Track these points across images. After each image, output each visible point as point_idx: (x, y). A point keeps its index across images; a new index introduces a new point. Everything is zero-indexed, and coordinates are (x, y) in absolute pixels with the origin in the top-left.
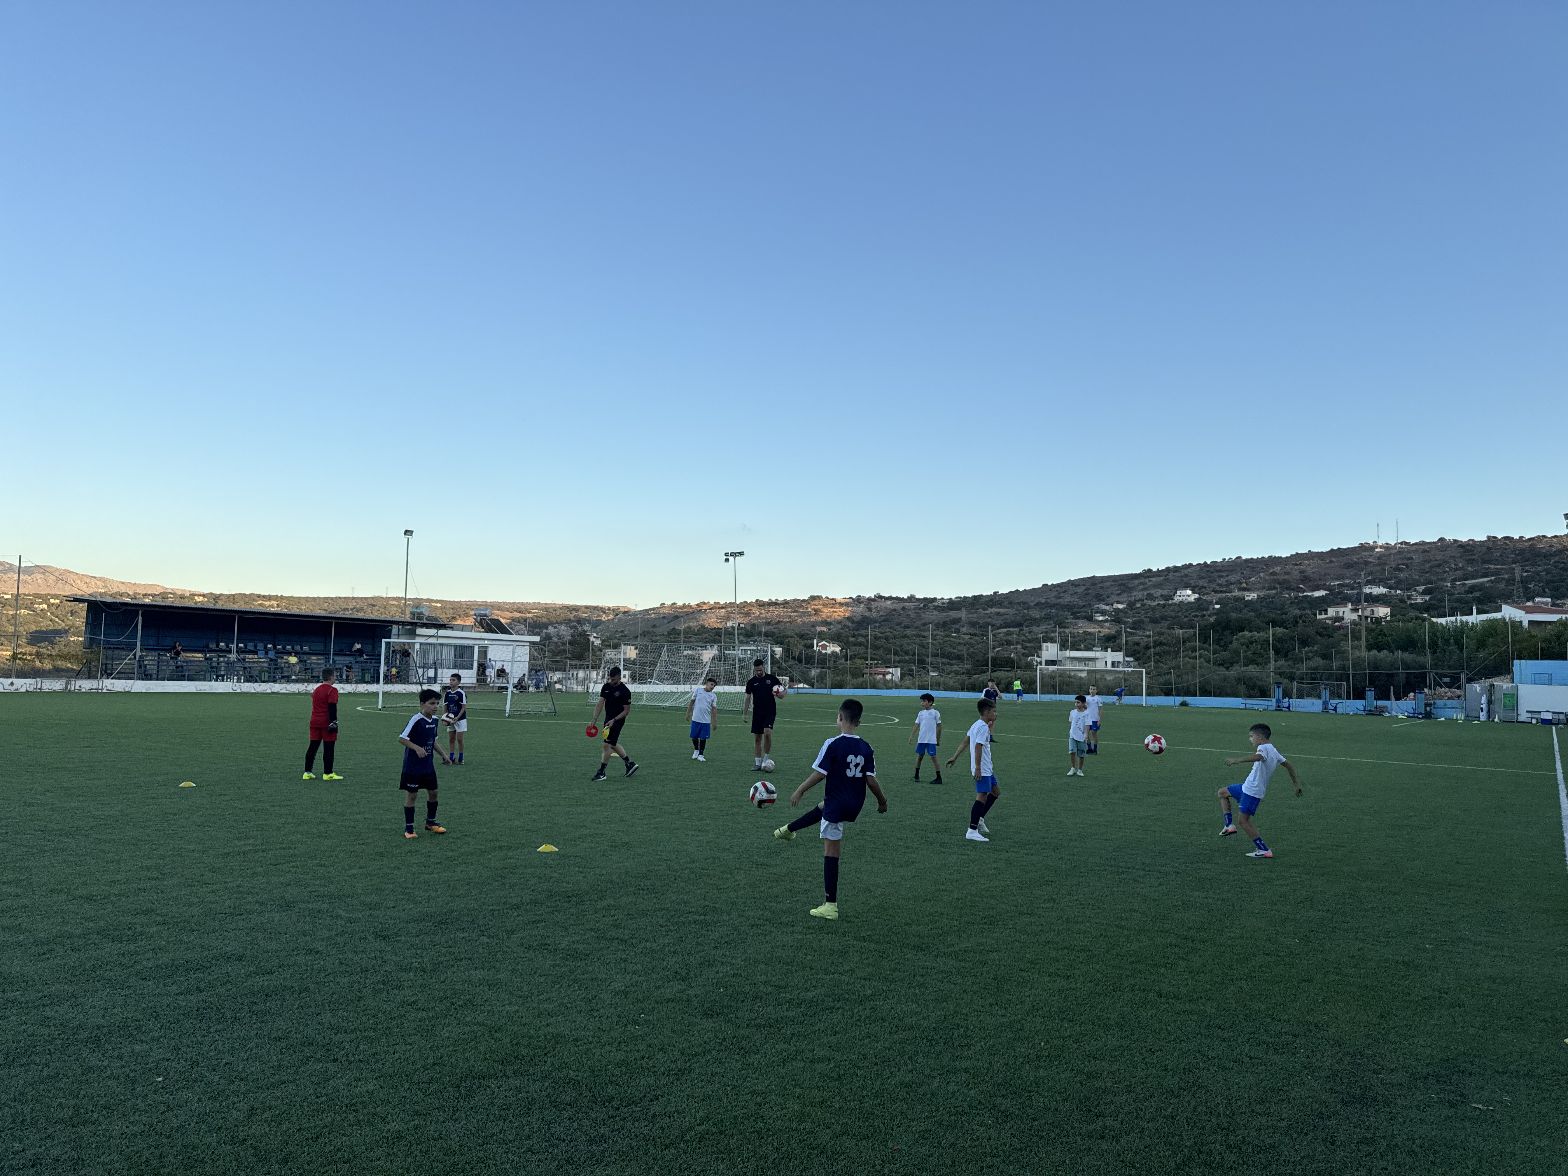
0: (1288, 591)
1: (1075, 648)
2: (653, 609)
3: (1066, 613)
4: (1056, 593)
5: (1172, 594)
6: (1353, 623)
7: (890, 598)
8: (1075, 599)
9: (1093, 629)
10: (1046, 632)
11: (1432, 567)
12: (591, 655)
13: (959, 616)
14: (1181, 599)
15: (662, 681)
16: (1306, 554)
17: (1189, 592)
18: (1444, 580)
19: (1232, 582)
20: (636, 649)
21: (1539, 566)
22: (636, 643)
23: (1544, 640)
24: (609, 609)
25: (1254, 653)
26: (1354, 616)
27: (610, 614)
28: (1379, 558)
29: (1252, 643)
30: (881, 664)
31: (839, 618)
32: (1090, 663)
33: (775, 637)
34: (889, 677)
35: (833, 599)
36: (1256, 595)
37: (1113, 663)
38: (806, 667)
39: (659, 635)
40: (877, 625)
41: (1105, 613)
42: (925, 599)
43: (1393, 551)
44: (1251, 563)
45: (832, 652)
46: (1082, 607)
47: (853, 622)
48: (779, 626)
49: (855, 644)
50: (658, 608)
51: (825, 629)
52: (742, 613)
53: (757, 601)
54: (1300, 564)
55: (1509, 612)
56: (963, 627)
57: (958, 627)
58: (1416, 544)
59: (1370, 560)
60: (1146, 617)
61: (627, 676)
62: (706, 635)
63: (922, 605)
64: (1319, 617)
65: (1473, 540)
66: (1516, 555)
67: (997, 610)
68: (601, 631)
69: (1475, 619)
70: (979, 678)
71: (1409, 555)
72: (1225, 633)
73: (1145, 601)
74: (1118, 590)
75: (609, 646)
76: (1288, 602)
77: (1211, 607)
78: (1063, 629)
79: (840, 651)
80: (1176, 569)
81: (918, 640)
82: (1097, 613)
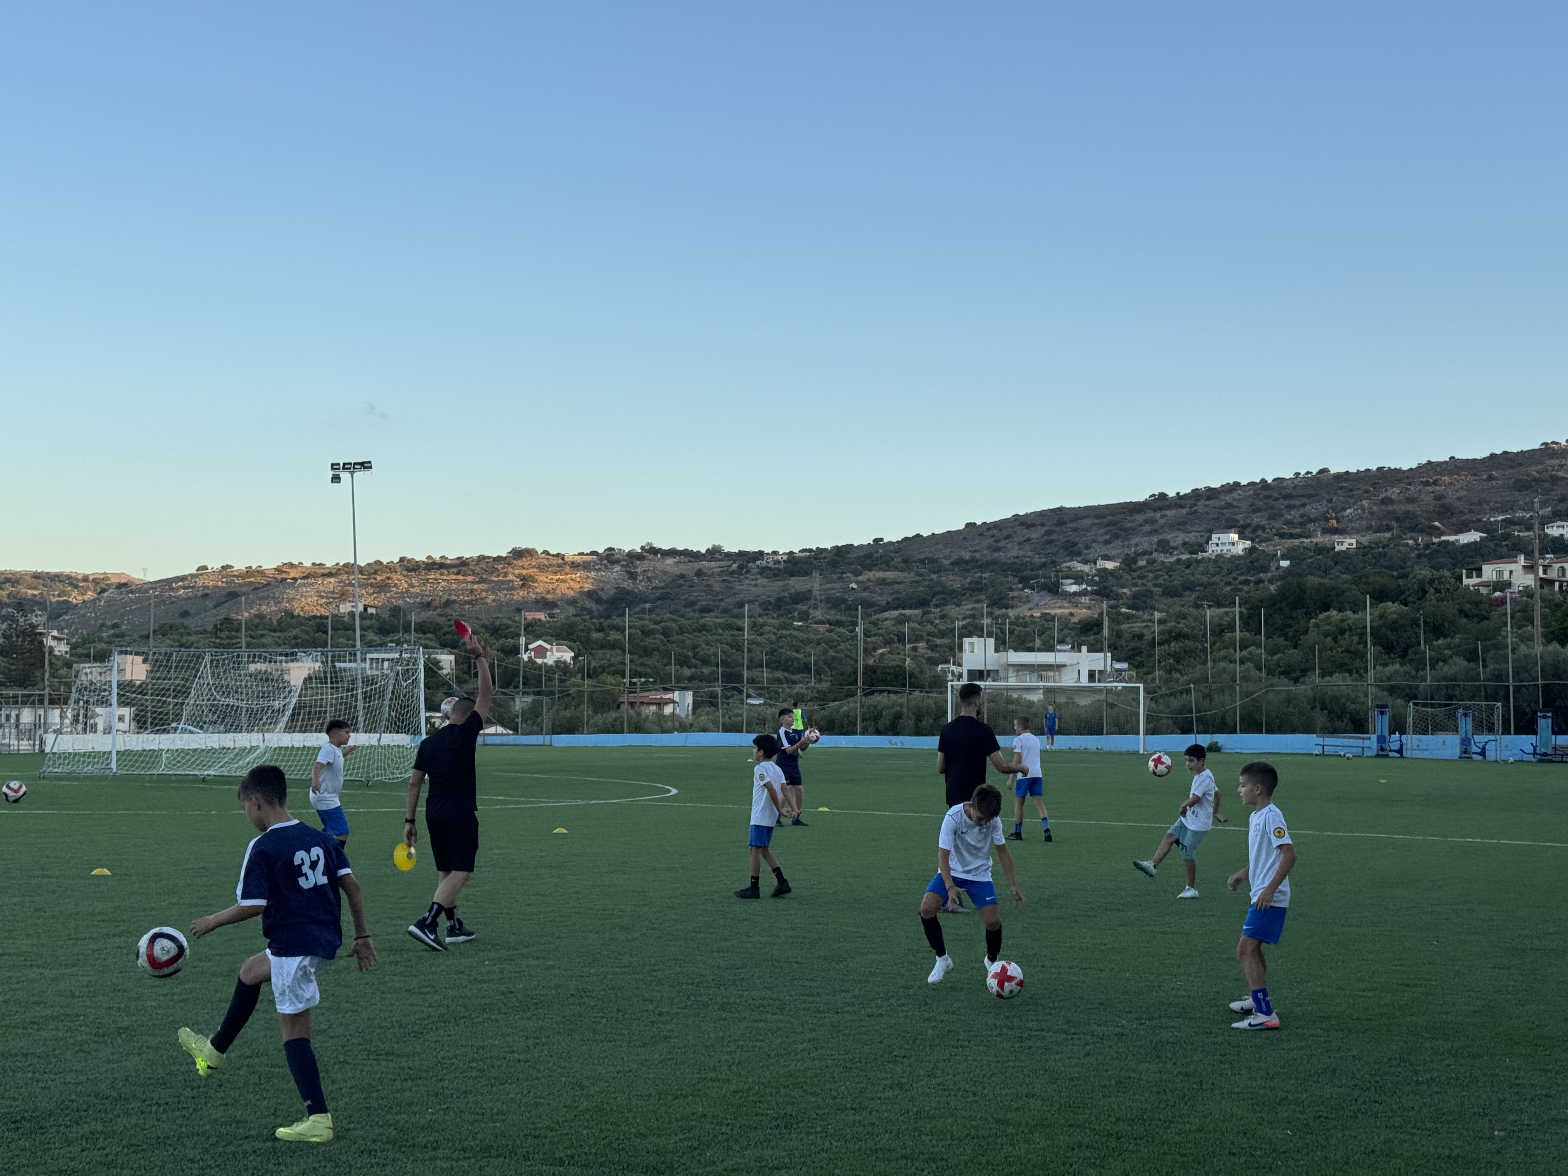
0: (1413, 534)
1: (1024, 645)
2: (183, 578)
3: (1010, 578)
4: (991, 541)
5: (1202, 540)
6: (1527, 592)
7: (672, 553)
8: (1026, 553)
9: (1059, 609)
10: (973, 617)
12: (47, 675)
13: (809, 587)
14: (1219, 549)
15: (200, 723)
16: (1445, 462)
17: (1234, 537)
19: (1312, 516)
20: (145, 661)
22: (146, 650)
24: (85, 579)
25: (1347, 651)
26: (1529, 580)
27: (88, 588)
29: (1342, 632)
30: (654, 683)
31: (571, 593)
32: (1050, 674)
33: (439, 633)
34: (668, 710)
35: (558, 555)
36: (1354, 541)
37: (1092, 675)
38: (503, 693)
39: (196, 633)
40: (648, 606)
41: (1082, 577)
42: (742, 554)
44: (1346, 480)
45: (558, 662)
46: (1040, 567)
47: (599, 601)
48: (448, 611)
49: (604, 645)
50: (191, 575)
51: (541, 616)
52: (372, 585)
53: (402, 560)
54: (1435, 483)
56: (815, 607)
57: (805, 608)
59: (1561, 474)
60: (1156, 585)
61: (127, 719)
62: (296, 632)
63: (735, 566)
64: (1466, 581)
67: (881, 574)
68: (69, 625)
70: (841, 707)
72: (1294, 614)
73: (1155, 555)
74: (1106, 533)
75: (87, 657)
76: (1413, 555)
77: (1273, 564)
78: (1004, 611)
79: (574, 658)
80: (1211, 493)
81: (726, 635)
82: (1067, 578)
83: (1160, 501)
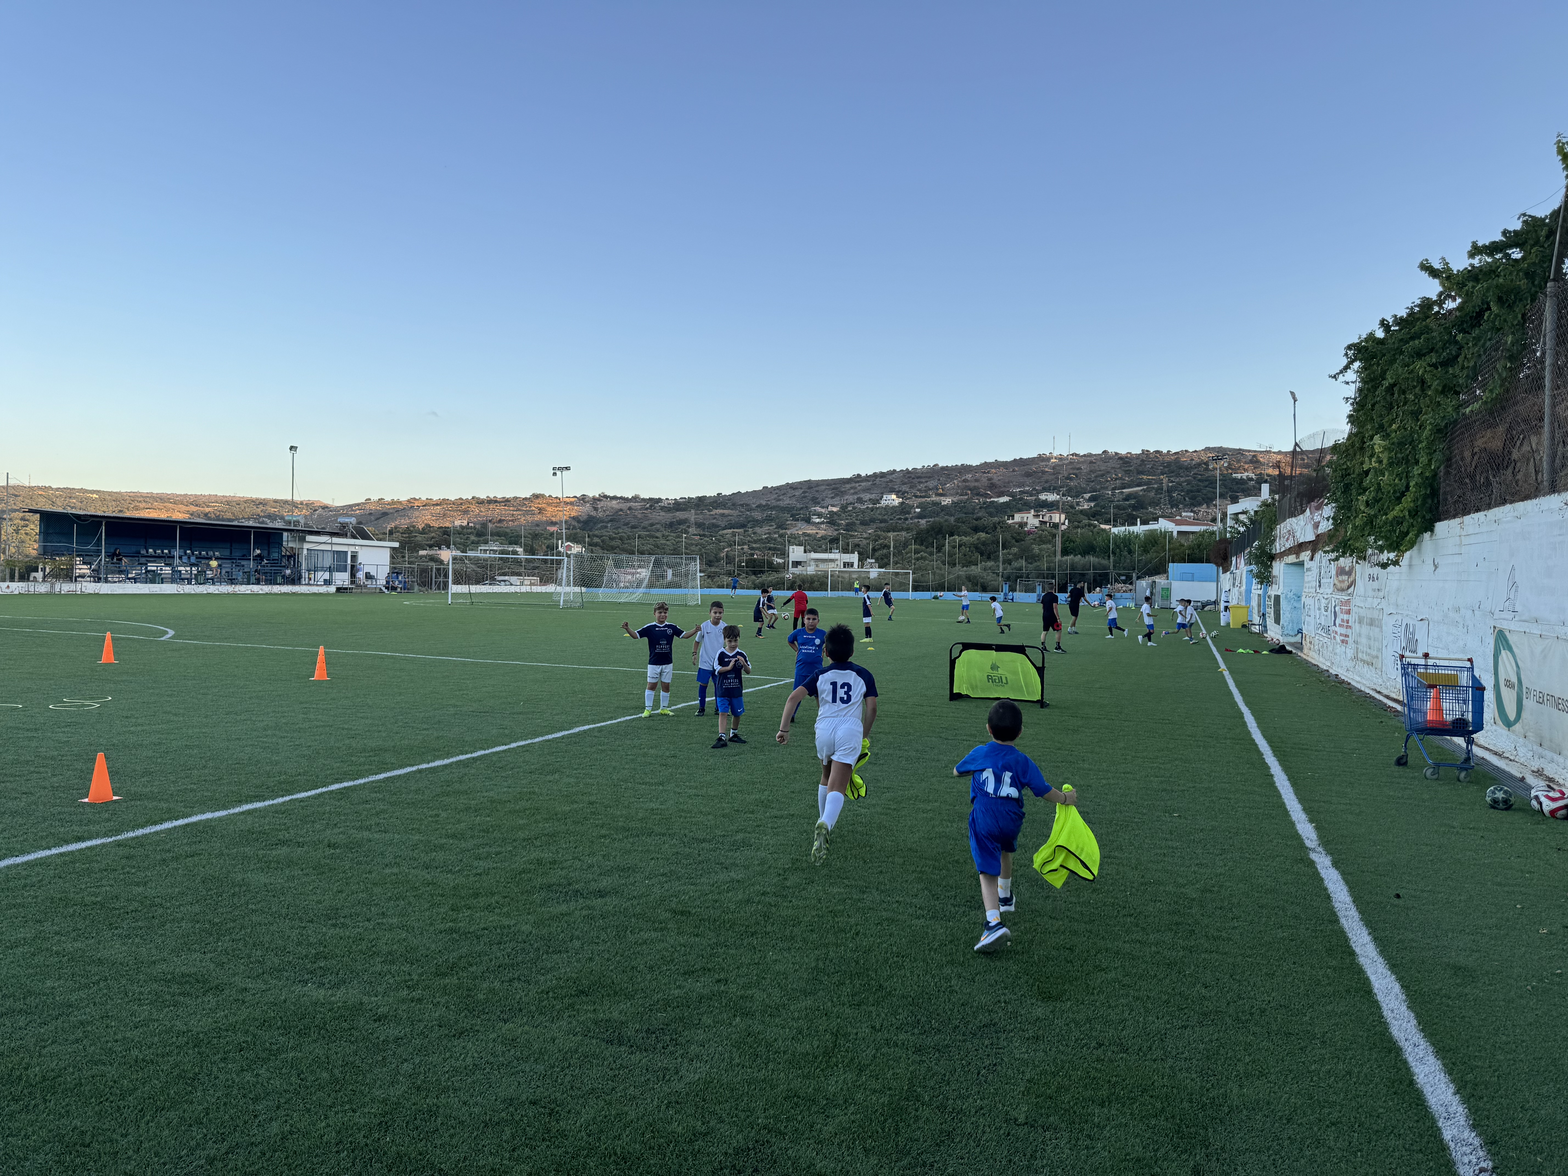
0: (978, 497)
2: (358, 505)
3: (786, 515)
4: (776, 496)
5: (878, 498)
6: (1036, 527)
7: (615, 498)
8: (793, 502)
9: (814, 531)
10: (769, 533)
11: (1096, 477)
13: (686, 516)
14: (887, 503)
17: (894, 497)
18: (1106, 488)
19: (931, 487)
21: (1182, 477)
23: (1189, 548)
24: (302, 503)
26: (1036, 522)
27: (305, 509)
28: (1054, 468)
31: (565, 517)
33: (507, 537)
35: (557, 498)
36: (950, 500)
40: (608, 524)
41: (821, 515)
42: (651, 499)
43: (1066, 462)
44: (946, 470)
45: (578, 553)
46: (800, 510)
47: (579, 521)
48: (504, 525)
51: (557, 529)
52: (461, 511)
53: (473, 498)
54: (988, 472)
55: (1163, 525)
56: (692, 527)
57: (686, 527)
58: (1085, 455)
59: (1046, 469)
60: (856, 520)
62: (435, 535)
63: (647, 505)
64: (1009, 522)
66: (1164, 466)
67: (721, 511)
69: (1139, 529)
71: (1078, 466)
73: (856, 505)
74: (832, 493)
76: (978, 507)
77: (912, 511)
78: (784, 531)
79: (585, 551)
80: (882, 475)
81: (650, 541)
82: (814, 515)
83: (858, 479)
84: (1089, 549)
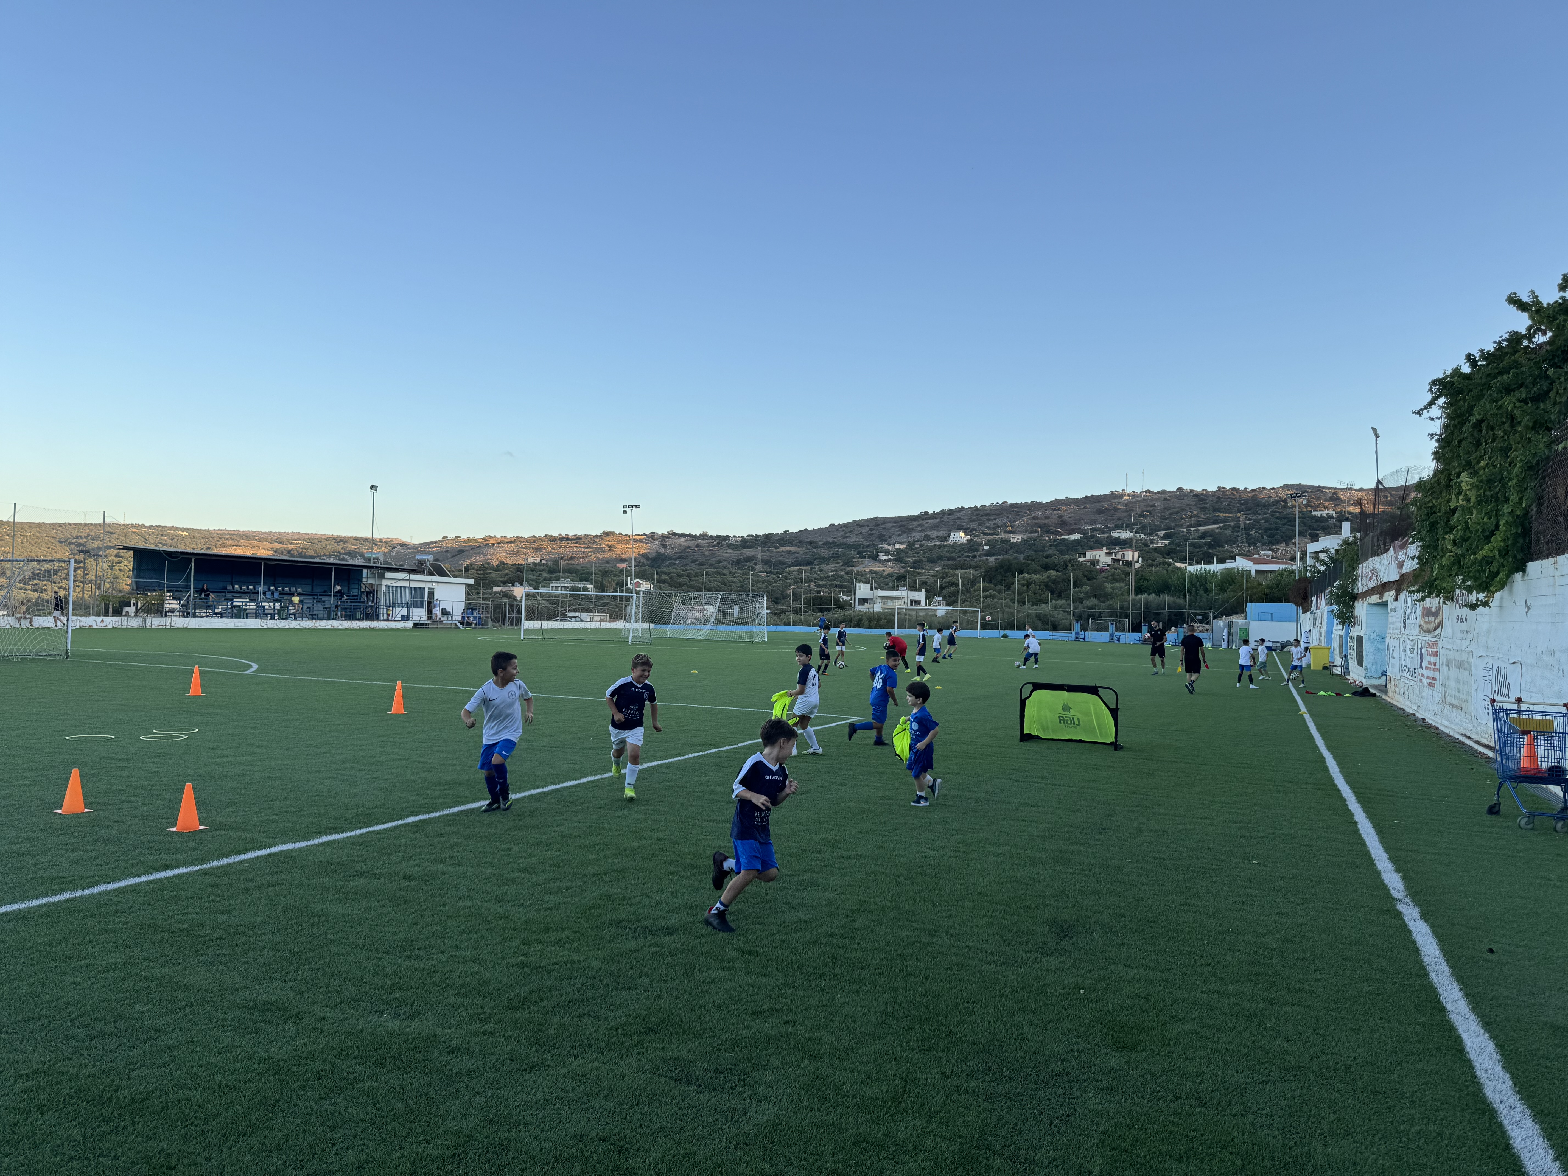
0: (1048, 535)
1: (880, 587)
3: (853, 552)
4: (842, 533)
5: (946, 535)
6: (1107, 566)
7: (683, 535)
8: (860, 539)
9: (879, 568)
10: (836, 571)
11: (1170, 514)
13: (753, 554)
14: (954, 540)
17: (962, 534)
18: (1181, 526)
19: (1000, 525)
21: (1260, 514)
23: (1268, 587)
24: (381, 541)
25: (1034, 593)
26: (1109, 560)
28: (1126, 505)
29: (1031, 584)
33: (580, 573)
36: (1020, 537)
37: (912, 602)
40: (675, 561)
41: (888, 552)
42: (718, 537)
43: (1139, 499)
44: (1015, 507)
45: (647, 590)
46: (867, 547)
50: (440, 541)
51: (626, 566)
54: (1059, 510)
55: (1241, 563)
56: (758, 564)
57: (752, 564)
58: (1158, 492)
59: (1119, 506)
60: (924, 557)
62: (508, 572)
63: (716, 542)
64: (1081, 560)
65: (1206, 490)
66: (1241, 504)
67: (788, 548)
69: (1215, 567)
71: (1152, 503)
72: (1007, 575)
73: (923, 542)
74: (899, 531)
76: (1048, 545)
77: (981, 548)
78: (851, 568)
79: (654, 588)
80: (950, 512)
82: (881, 552)
83: (925, 516)
84: (1163, 588)
